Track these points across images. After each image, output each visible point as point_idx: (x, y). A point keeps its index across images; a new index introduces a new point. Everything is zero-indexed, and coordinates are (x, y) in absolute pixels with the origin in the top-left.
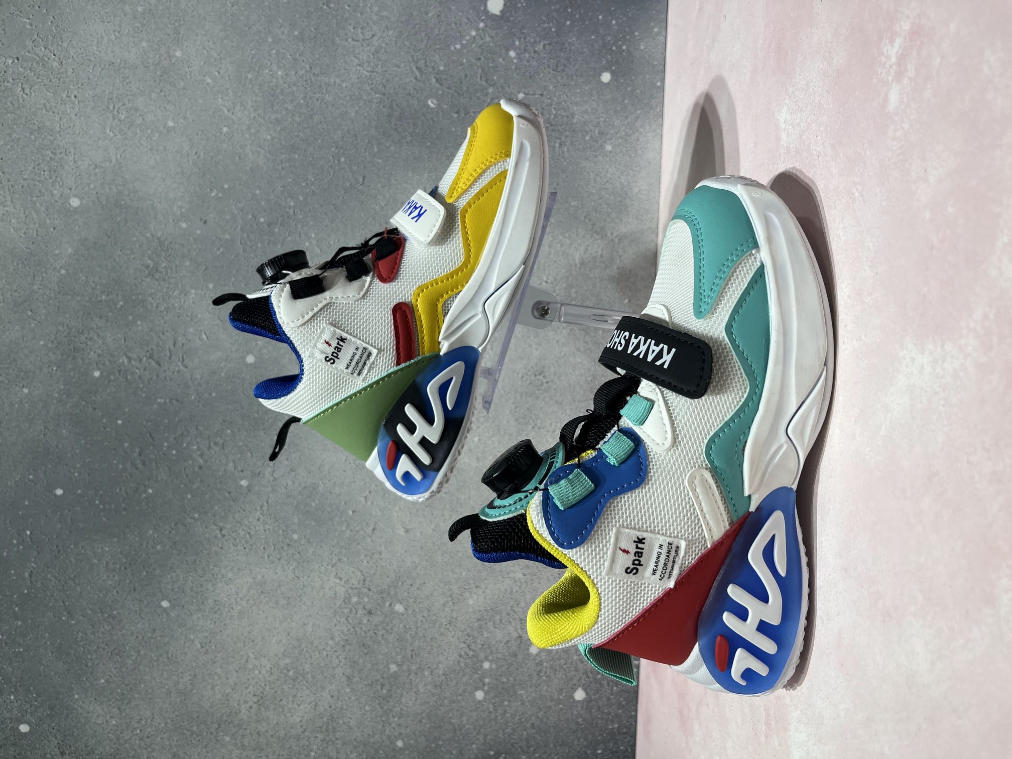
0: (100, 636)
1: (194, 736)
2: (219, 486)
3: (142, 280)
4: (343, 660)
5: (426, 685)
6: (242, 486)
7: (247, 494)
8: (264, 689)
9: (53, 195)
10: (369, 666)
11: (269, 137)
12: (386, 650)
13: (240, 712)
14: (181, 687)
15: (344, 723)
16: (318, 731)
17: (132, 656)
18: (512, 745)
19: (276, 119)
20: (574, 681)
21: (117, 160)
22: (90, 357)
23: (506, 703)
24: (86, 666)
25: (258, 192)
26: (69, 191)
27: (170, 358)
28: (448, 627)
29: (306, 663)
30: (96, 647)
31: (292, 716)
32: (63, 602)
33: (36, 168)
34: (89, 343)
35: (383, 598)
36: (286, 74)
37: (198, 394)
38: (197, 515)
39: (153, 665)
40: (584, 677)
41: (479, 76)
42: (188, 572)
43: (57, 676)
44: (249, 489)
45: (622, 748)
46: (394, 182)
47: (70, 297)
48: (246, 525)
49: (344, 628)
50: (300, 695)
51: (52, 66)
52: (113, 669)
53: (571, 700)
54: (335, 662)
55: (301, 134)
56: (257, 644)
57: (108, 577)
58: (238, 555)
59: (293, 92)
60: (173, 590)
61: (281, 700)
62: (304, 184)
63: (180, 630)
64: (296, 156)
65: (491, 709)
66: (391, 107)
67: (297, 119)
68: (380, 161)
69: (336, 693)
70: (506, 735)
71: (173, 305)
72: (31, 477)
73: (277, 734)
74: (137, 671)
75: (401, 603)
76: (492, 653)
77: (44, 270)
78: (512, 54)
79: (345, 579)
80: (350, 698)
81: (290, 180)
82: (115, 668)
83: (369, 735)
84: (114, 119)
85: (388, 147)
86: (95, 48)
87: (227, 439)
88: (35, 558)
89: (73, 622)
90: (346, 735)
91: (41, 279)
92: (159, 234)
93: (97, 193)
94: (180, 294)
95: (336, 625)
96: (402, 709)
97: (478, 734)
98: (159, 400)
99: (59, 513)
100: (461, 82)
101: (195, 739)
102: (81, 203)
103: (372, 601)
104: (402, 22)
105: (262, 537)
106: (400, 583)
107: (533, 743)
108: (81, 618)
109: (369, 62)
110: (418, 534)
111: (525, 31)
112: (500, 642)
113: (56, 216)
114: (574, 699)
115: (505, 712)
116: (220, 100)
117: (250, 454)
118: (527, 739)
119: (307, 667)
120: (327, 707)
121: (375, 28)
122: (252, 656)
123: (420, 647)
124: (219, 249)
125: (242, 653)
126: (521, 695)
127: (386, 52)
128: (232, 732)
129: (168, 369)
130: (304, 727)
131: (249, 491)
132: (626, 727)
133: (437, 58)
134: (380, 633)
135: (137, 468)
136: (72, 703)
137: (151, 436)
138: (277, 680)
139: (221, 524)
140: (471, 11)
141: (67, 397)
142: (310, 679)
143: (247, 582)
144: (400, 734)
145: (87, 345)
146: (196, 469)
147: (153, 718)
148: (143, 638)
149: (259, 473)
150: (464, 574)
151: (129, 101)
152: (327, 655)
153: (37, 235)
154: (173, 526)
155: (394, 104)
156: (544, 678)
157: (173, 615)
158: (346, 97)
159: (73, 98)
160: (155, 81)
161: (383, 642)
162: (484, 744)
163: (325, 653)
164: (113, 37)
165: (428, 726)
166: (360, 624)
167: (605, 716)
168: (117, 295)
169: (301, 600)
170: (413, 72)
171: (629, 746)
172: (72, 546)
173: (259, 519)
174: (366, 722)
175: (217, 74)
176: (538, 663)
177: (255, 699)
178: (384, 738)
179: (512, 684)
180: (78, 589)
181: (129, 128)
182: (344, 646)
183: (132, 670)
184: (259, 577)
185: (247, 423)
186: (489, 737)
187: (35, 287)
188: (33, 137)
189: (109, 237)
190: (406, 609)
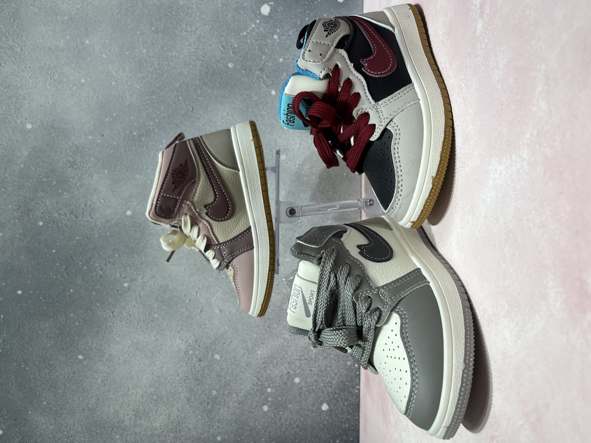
0: (43, 376)
1: (98, 435)
2: (111, 287)
3: (67, 169)
4: (185, 389)
5: (234, 402)
6: (125, 287)
7: (128, 291)
8: (139, 407)
9: (16, 122)
10: (200, 392)
11: (138, 87)
12: (210, 382)
13: (125, 421)
14: (90, 406)
15: (186, 426)
16: (170, 432)
17: (61, 388)
18: (286, 438)
19: (143, 77)
20: (321, 399)
21: (52, 102)
22: (37, 214)
23: (281, 413)
24: (36, 394)
25: (132, 118)
26: (25, 120)
27: (83, 213)
28: (246, 367)
29: (163, 391)
30: (41, 383)
31: (155, 423)
32: (22, 357)
33: (8, 108)
34: (37, 206)
35: (207, 351)
36: (148, 52)
37: (99, 234)
38: (99, 305)
39: (74, 393)
40: (327, 396)
41: (257, 50)
42: (94, 338)
43: (19, 400)
44: (129, 288)
45: (351, 439)
46: (209, 110)
47: (26, 180)
48: (127, 309)
49: (185, 369)
50: (159, 410)
51: (17, 51)
52: (51, 396)
53: (320, 410)
54: (180, 390)
55: (157, 85)
56: (134, 380)
57: (48, 341)
58: (122, 327)
59: (152, 61)
60: (85, 349)
61: (149, 413)
62: (159, 113)
63: (89, 373)
64: (154, 97)
65: (273, 417)
66: (207, 68)
67: (154, 76)
68: (202, 98)
69: (181, 409)
70: (282, 432)
71: (84, 183)
72: (4, 284)
73: (146, 434)
74: (64, 397)
75: (218, 354)
76: (272, 383)
77: (11, 165)
78: (276, 37)
79: (185, 340)
80: (189, 411)
81: (151, 111)
82: (52, 395)
83: (201, 433)
84: (51, 79)
85: (206, 91)
86: (41, 40)
87: (116, 259)
88: (6, 331)
89: (28, 368)
90: (188, 434)
91: (10, 170)
92: (77, 143)
93: (41, 121)
94: (88, 177)
95: (180, 368)
96: (220, 417)
97: (265, 432)
98: (77, 238)
99: (19, 305)
100: (247, 53)
101: (98, 437)
102: (33, 127)
103: (201, 353)
104: (213, 21)
105: (137, 316)
106: (217, 342)
107: (298, 437)
108: (33, 366)
109: (195, 44)
110: (227, 313)
111: (282, 24)
112: (277, 376)
113: (18, 134)
114: (321, 410)
115: (281, 418)
116: (110, 67)
117: (129, 268)
118: (294, 434)
119: (164, 393)
120: (176, 417)
121: (198, 25)
122: (131, 387)
123: (230, 380)
124: (110, 151)
125: (125, 385)
126: (290, 408)
127: (204, 37)
128: (120, 433)
129: (82, 220)
130: (163, 429)
131: (129, 289)
132: (353, 426)
133: (233, 41)
134: (206, 372)
135: (64, 277)
136: (27, 417)
137: (72, 259)
138: (146, 401)
139: (113, 310)
140: (252, 14)
141: (24, 237)
142: (166, 400)
143: (128, 343)
144: (219, 432)
145: (35, 207)
146: (98, 277)
147: (74, 425)
148: (68, 377)
149: (135, 279)
150: (255, 336)
151: (60, 68)
152: (175, 386)
153: (8, 145)
154: (85, 311)
155: (209, 66)
156: (303, 397)
157: (85, 364)
158: (182, 63)
159: (28, 68)
160: (74, 57)
161: (208, 377)
162: (269, 438)
163: (174, 384)
164: (51, 34)
165: (235, 427)
166: (195, 366)
167: (340, 420)
168: (53, 178)
169: (160, 353)
170: (220, 49)
171: (355, 437)
172: (27, 324)
173: (134, 306)
174: (199, 426)
175: (109, 52)
176: (300, 388)
177: (134, 413)
178: (210, 435)
179: (285, 401)
180: (31, 349)
181: (59, 84)
182: (185, 380)
183: (62, 396)
184: (135, 340)
185: (127, 250)
186: (272, 434)
187: (6, 175)
188: (6, 91)
189: (48, 145)
190: (221, 357)
